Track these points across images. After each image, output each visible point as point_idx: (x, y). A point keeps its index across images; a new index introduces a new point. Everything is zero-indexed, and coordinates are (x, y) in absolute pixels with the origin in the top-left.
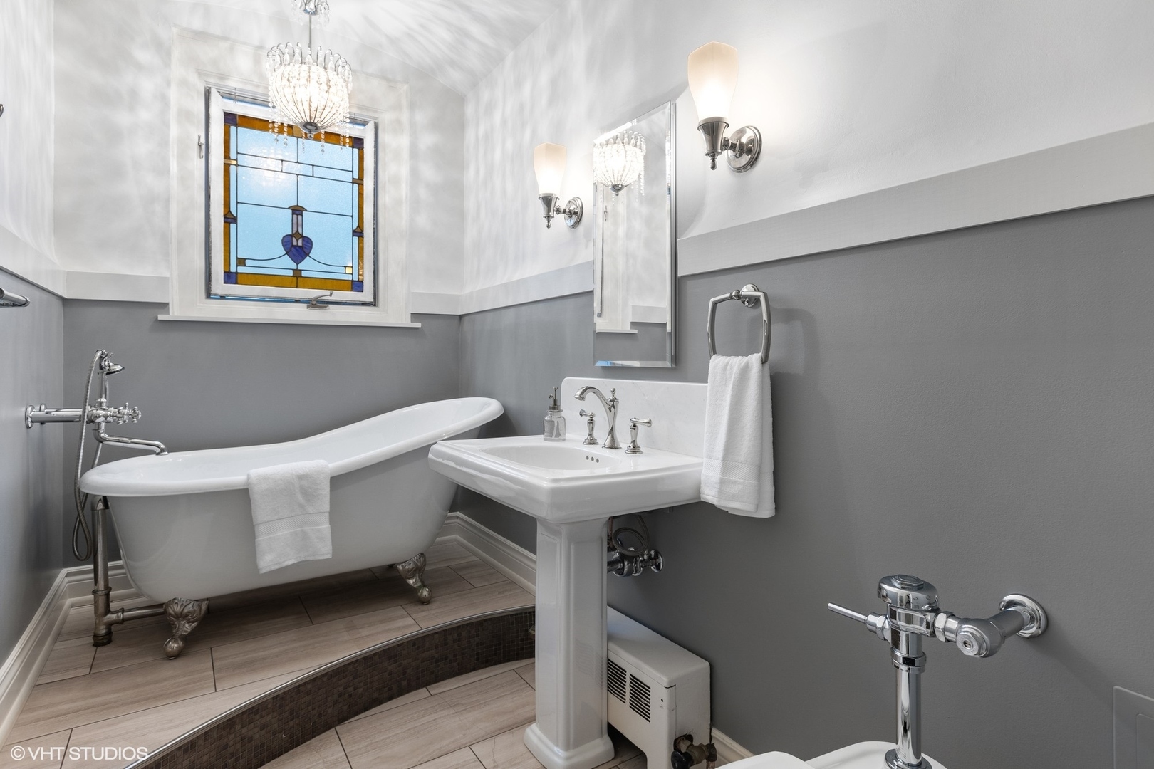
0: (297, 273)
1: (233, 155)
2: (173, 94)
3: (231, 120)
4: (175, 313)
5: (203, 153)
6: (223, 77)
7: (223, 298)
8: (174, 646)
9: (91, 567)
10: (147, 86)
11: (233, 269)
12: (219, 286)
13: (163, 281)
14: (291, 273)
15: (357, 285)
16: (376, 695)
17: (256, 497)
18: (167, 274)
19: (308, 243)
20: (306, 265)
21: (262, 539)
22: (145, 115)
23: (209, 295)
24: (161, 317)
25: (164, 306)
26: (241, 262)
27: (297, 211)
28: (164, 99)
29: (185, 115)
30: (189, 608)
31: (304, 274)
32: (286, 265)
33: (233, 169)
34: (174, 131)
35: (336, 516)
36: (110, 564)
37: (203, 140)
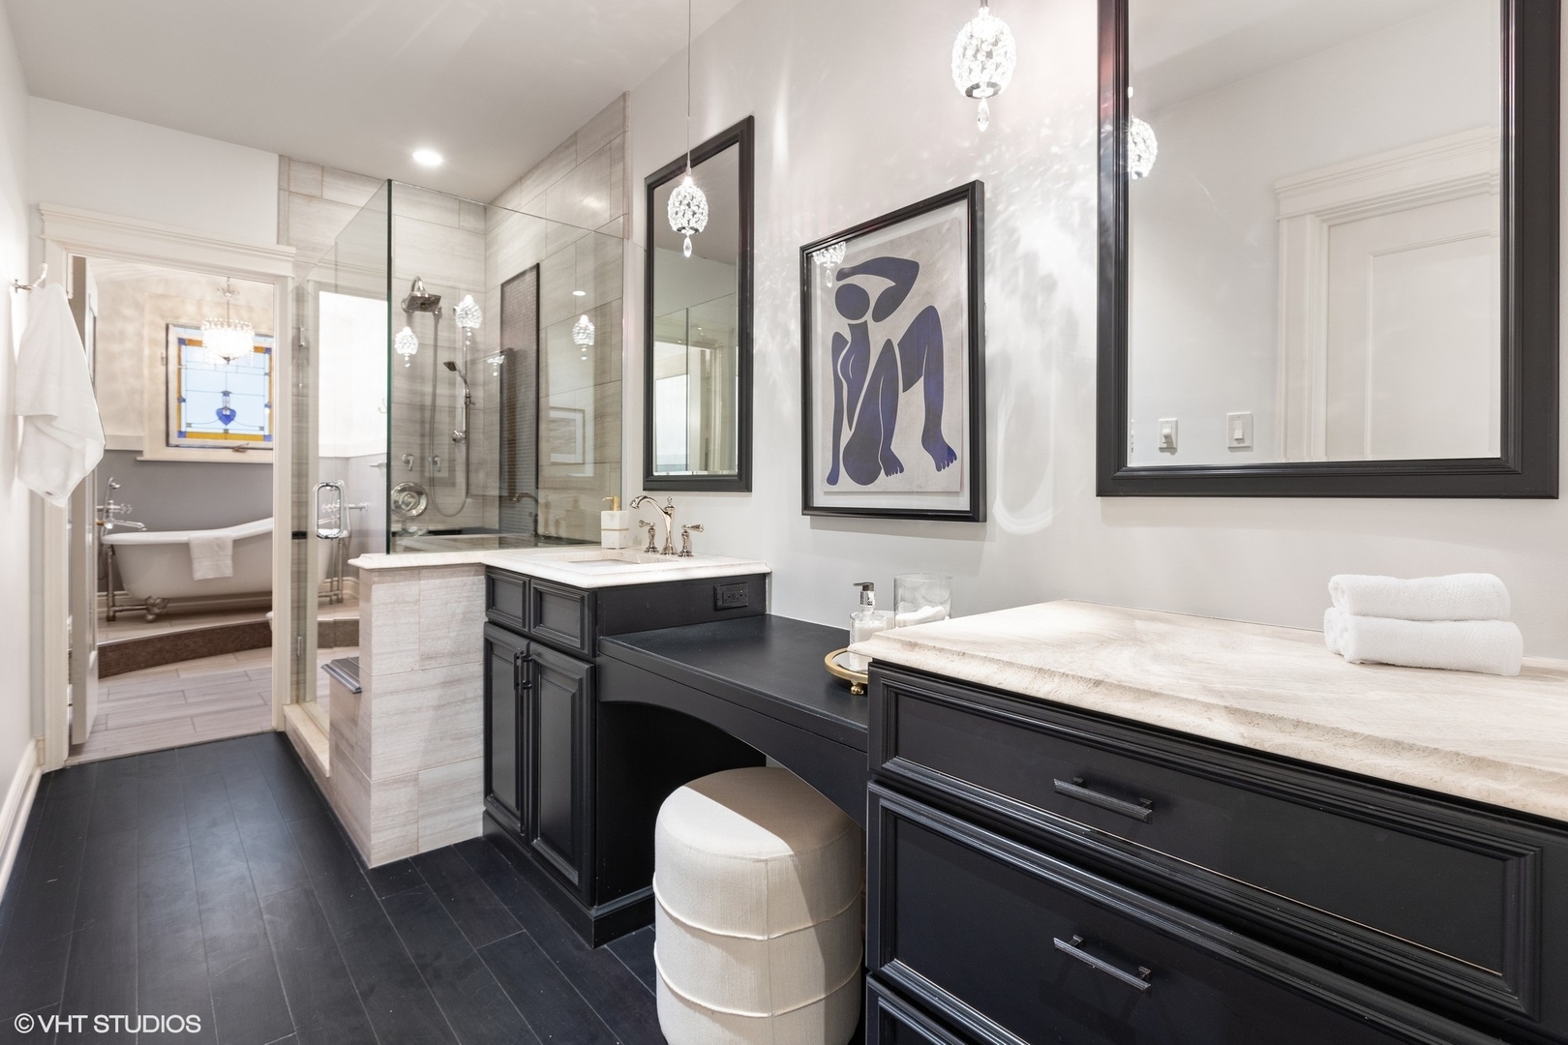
0: (226, 431)
1: (183, 363)
2: (146, 332)
3: (182, 342)
4: (147, 456)
5: (164, 363)
6: (177, 318)
7: (177, 446)
8: (150, 617)
9: (105, 593)
10: (130, 328)
11: (183, 429)
12: (174, 439)
13: (140, 439)
14: (222, 431)
15: (268, 438)
16: (256, 643)
17: (192, 546)
18: (142, 435)
19: (233, 412)
20: (233, 427)
21: (196, 565)
22: (129, 345)
23: (168, 444)
24: (139, 458)
25: (140, 452)
26: (189, 425)
27: (226, 394)
28: (140, 335)
29: (153, 342)
30: (158, 601)
31: (230, 432)
32: (219, 427)
33: (183, 371)
34: (147, 352)
35: (235, 557)
36: (116, 593)
37: (164, 355)
